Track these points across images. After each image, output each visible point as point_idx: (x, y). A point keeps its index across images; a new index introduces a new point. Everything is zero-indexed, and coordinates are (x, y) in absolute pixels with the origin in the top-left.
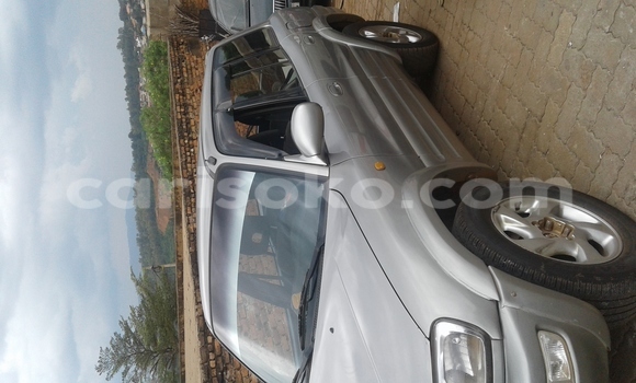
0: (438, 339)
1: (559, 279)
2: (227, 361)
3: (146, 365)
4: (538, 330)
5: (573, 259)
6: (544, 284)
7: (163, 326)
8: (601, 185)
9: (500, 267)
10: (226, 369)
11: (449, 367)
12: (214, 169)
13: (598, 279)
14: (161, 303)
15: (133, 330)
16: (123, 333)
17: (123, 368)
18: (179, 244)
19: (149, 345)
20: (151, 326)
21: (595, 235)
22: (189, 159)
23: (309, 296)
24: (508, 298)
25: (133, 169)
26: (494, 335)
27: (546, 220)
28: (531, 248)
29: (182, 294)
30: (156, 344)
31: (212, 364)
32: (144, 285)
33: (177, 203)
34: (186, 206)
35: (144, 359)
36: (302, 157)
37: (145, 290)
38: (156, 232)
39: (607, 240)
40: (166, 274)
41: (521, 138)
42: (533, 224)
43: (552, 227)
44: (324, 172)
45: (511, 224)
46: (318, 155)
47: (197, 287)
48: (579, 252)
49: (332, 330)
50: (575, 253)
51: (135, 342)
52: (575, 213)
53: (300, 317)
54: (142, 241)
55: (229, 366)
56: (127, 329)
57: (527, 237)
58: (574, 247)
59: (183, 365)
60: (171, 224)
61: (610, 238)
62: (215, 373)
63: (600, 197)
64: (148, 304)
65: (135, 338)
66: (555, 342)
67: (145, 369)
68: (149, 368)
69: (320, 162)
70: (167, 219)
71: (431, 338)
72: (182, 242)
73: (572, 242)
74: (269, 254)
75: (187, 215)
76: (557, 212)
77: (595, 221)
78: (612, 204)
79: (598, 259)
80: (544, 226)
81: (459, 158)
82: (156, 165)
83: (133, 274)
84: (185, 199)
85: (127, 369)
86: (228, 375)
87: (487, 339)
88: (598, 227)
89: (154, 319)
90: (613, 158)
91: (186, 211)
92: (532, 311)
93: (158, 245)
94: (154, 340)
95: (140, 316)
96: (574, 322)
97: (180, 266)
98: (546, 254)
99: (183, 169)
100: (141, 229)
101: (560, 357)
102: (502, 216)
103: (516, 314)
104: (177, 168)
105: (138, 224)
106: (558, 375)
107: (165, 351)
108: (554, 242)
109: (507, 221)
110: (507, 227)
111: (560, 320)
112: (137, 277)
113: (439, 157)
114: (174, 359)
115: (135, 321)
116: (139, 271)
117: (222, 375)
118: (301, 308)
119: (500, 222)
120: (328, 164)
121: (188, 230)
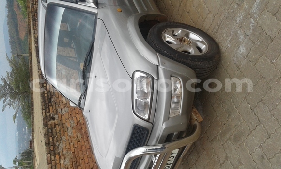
0: (135, 78)
1: (182, 59)
2: (53, 94)
3: (15, 98)
4: (171, 76)
5: (190, 53)
6: (176, 60)
7: (22, 82)
8: (206, 26)
9: (162, 53)
10: (52, 97)
11: (138, 89)
12: (46, 5)
13: (196, 60)
14: (22, 71)
15: (8, 82)
16: (3, 84)
17: (3, 99)
18: (30, 44)
19: (16, 90)
20: (17, 81)
21: (200, 45)
22: (35, 3)
23: (87, 64)
24: (162, 65)
25: (7, 7)
26: (155, 77)
27: (182, 38)
28: (174, 48)
29: (32, 67)
30: (19, 89)
31: (46, 95)
32: (13, 63)
33: (29, 25)
34: (33, 25)
35: (14, 95)
36: (86, 3)
37: (14, 65)
38: (19, 38)
39: (203, 47)
40: (24, 58)
41: (180, 5)
42: (177, 39)
43: (184, 41)
44: (96, 11)
45: (169, 38)
46: (94, 3)
47: (39, 62)
48: (192, 51)
49: (96, 77)
50: (190, 51)
51: (9, 88)
52: (194, 36)
53: (83, 72)
54: (12, 43)
55: (53, 96)
56: (5, 82)
57: (174, 44)
58: (190, 48)
59: (32, 99)
60: (26, 35)
61: (205, 46)
62: (47, 99)
63: (205, 31)
64: (16, 72)
65: (9, 86)
66: (177, 81)
67: (14, 100)
68: (17, 99)
69: (94, 6)
70: (24, 33)
71: (132, 78)
72: (31, 43)
73: (190, 47)
74: (72, 48)
75: (34, 29)
76: (187, 35)
77: (201, 40)
78: (208, 34)
79: (198, 53)
80: (181, 40)
81: (153, 11)
82: (18, 6)
83: (7, 57)
84: (33, 21)
85: (6, 99)
86: (53, 100)
87: (153, 79)
88: (201, 42)
89: (19, 79)
90: (211, 16)
91: (33, 27)
92: (170, 69)
93: (20, 45)
94: (19, 87)
95: (11, 76)
96: (185, 75)
97: (31, 55)
98: (180, 50)
99: (31, 7)
100: (11, 37)
101: (178, 86)
102: (166, 35)
103: (164, 70)
104: (29, 7)
105: (10, 34)
106: (176, 93)
107: (24, 93)
108: (183, 46)
109: (168, 37)
110: (167, 39)
111: (180, 73)
112: (10, 59)
113: (144, 9)
114: (28, 96)
115: (9, 78)
116: (11, 56)
117: (50, 100)
118: (84, 68)
119: (165, 37)
120: (98, 7)
121: (35, 36)
